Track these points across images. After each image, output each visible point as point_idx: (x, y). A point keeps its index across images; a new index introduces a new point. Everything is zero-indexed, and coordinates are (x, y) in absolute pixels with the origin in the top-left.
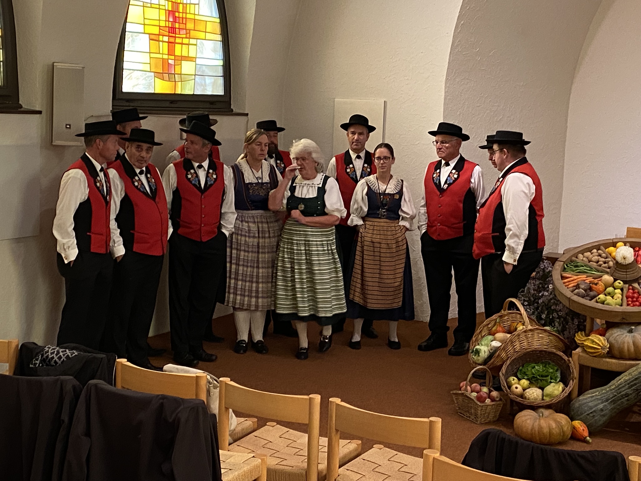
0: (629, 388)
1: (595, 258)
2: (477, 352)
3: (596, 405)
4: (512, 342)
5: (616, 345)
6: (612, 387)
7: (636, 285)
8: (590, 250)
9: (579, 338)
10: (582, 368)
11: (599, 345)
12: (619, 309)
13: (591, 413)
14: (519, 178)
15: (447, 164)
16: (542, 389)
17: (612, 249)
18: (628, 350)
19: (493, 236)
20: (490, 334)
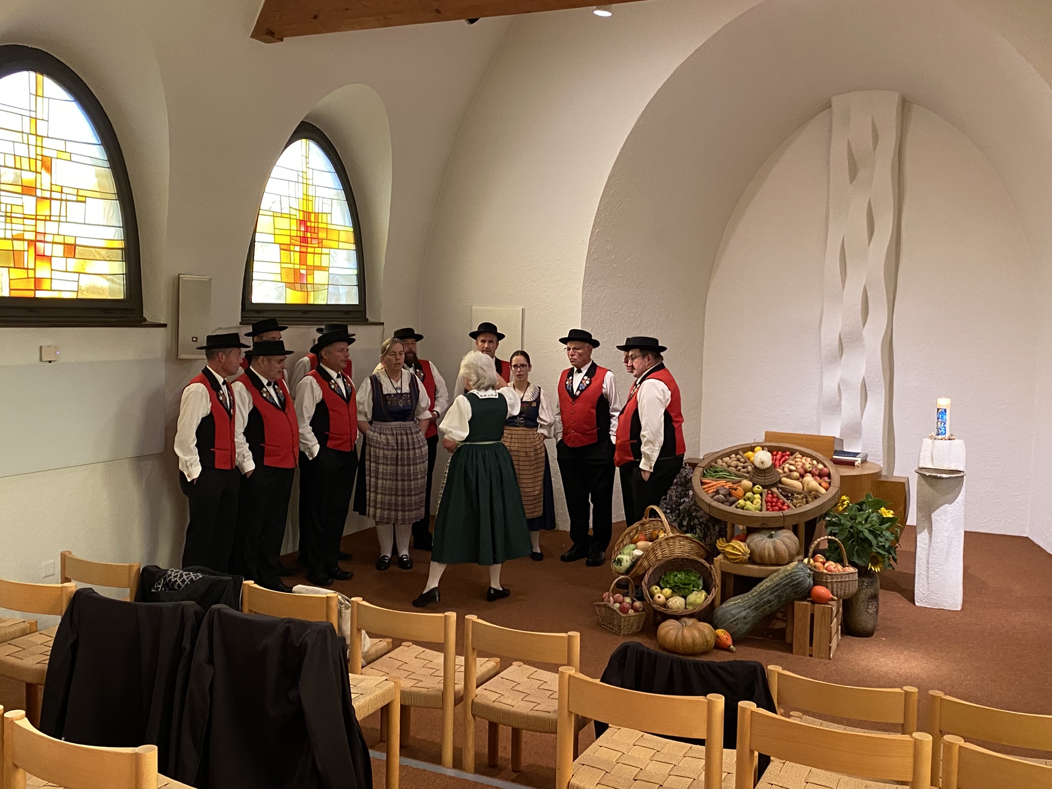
0: (771, 594)
1: (734, 463)
2: (620, 562)
3: (739, 613)
4: (654, 550)
5: (757, 551)
6: (754, 594)
7: (775, 490)
8: (728, 455)
9: (720, 544)
10: (724, 575)
11: (740, 551)
12: (758, 514)
13: (734, 621)
14: (653, 384)
15: (579, 371)
16: (685, 597)
17: (750, 453)
18: (769, 555)
19: (631, 443)
20: (632, 543)
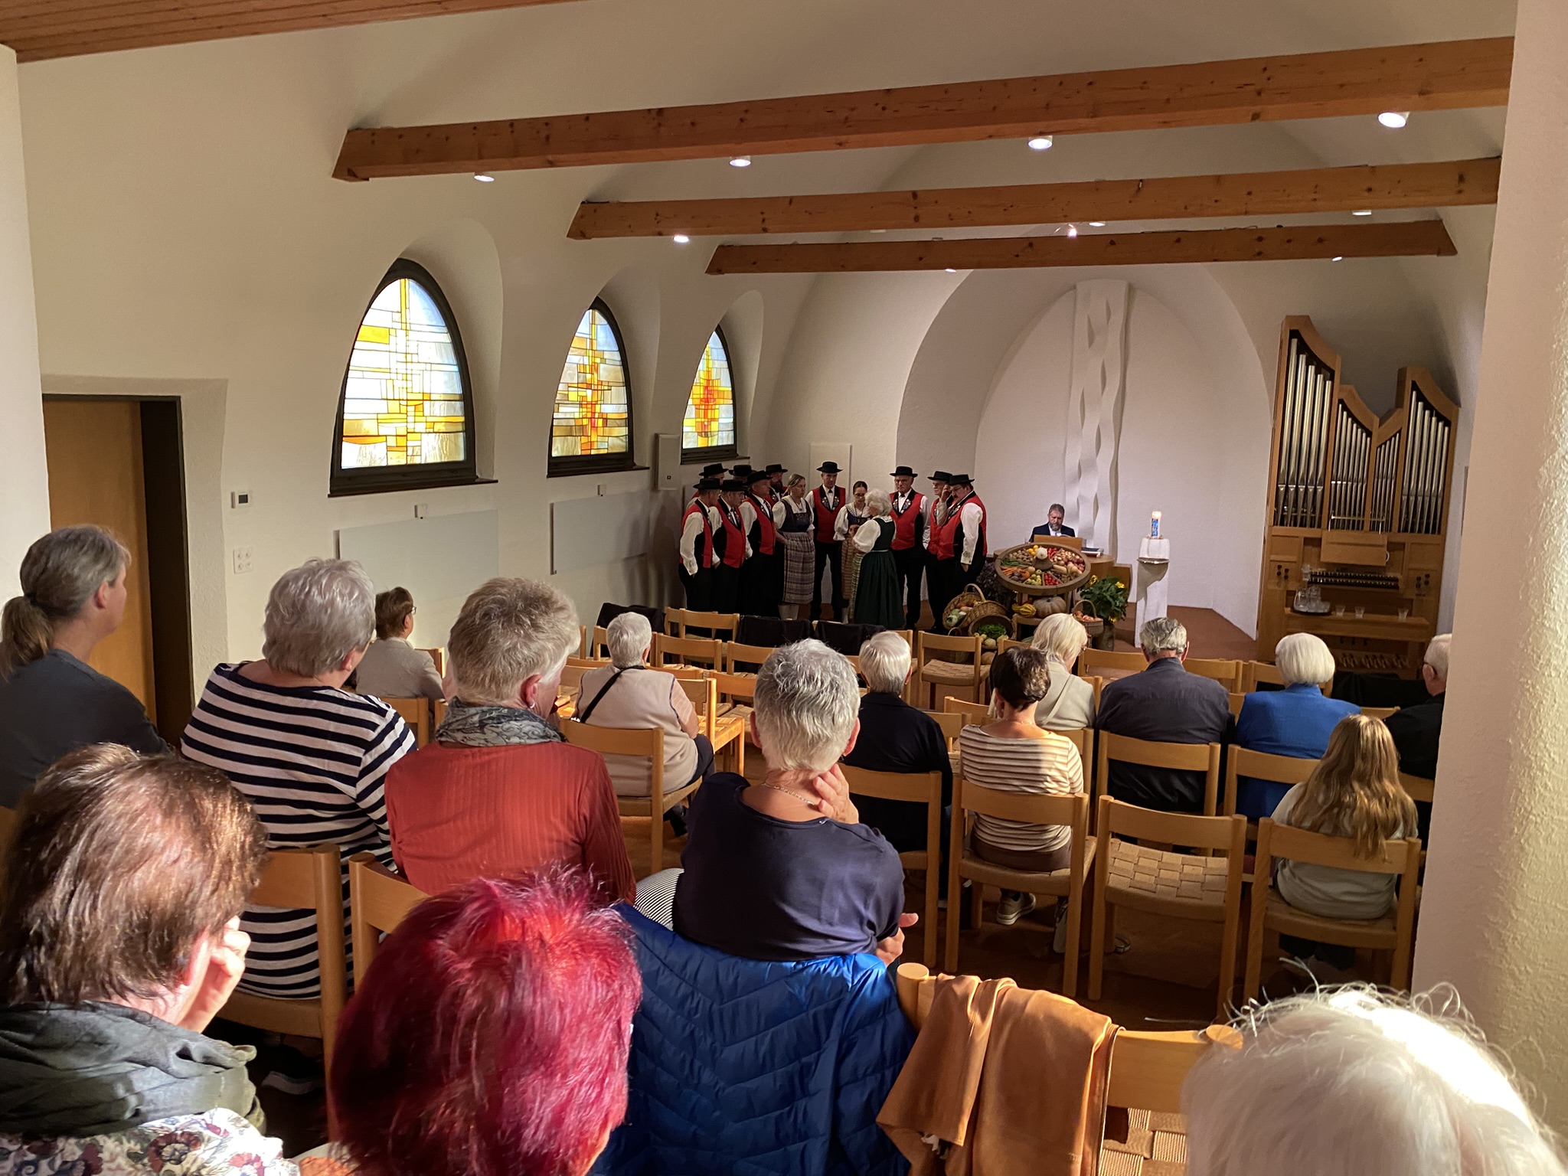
1: (1021, 556)
2: (951, 619)
4: (974, 611)
5: (1040, 610)
7: (1049, 572)
8: (1016, 551)
9: (1015, 607)
10: (1019, 624)
11: (1030, 610)
12: (1041, 587)
14: (972, 507)
16: (996, 639)
17: (1031, 550)
19: (954, 545)
20: (956, 608)
